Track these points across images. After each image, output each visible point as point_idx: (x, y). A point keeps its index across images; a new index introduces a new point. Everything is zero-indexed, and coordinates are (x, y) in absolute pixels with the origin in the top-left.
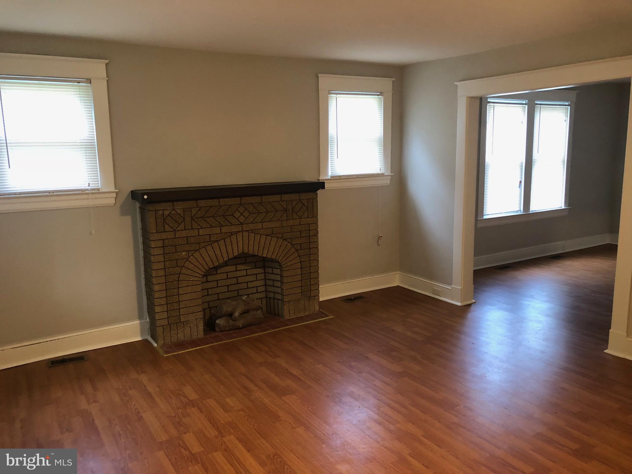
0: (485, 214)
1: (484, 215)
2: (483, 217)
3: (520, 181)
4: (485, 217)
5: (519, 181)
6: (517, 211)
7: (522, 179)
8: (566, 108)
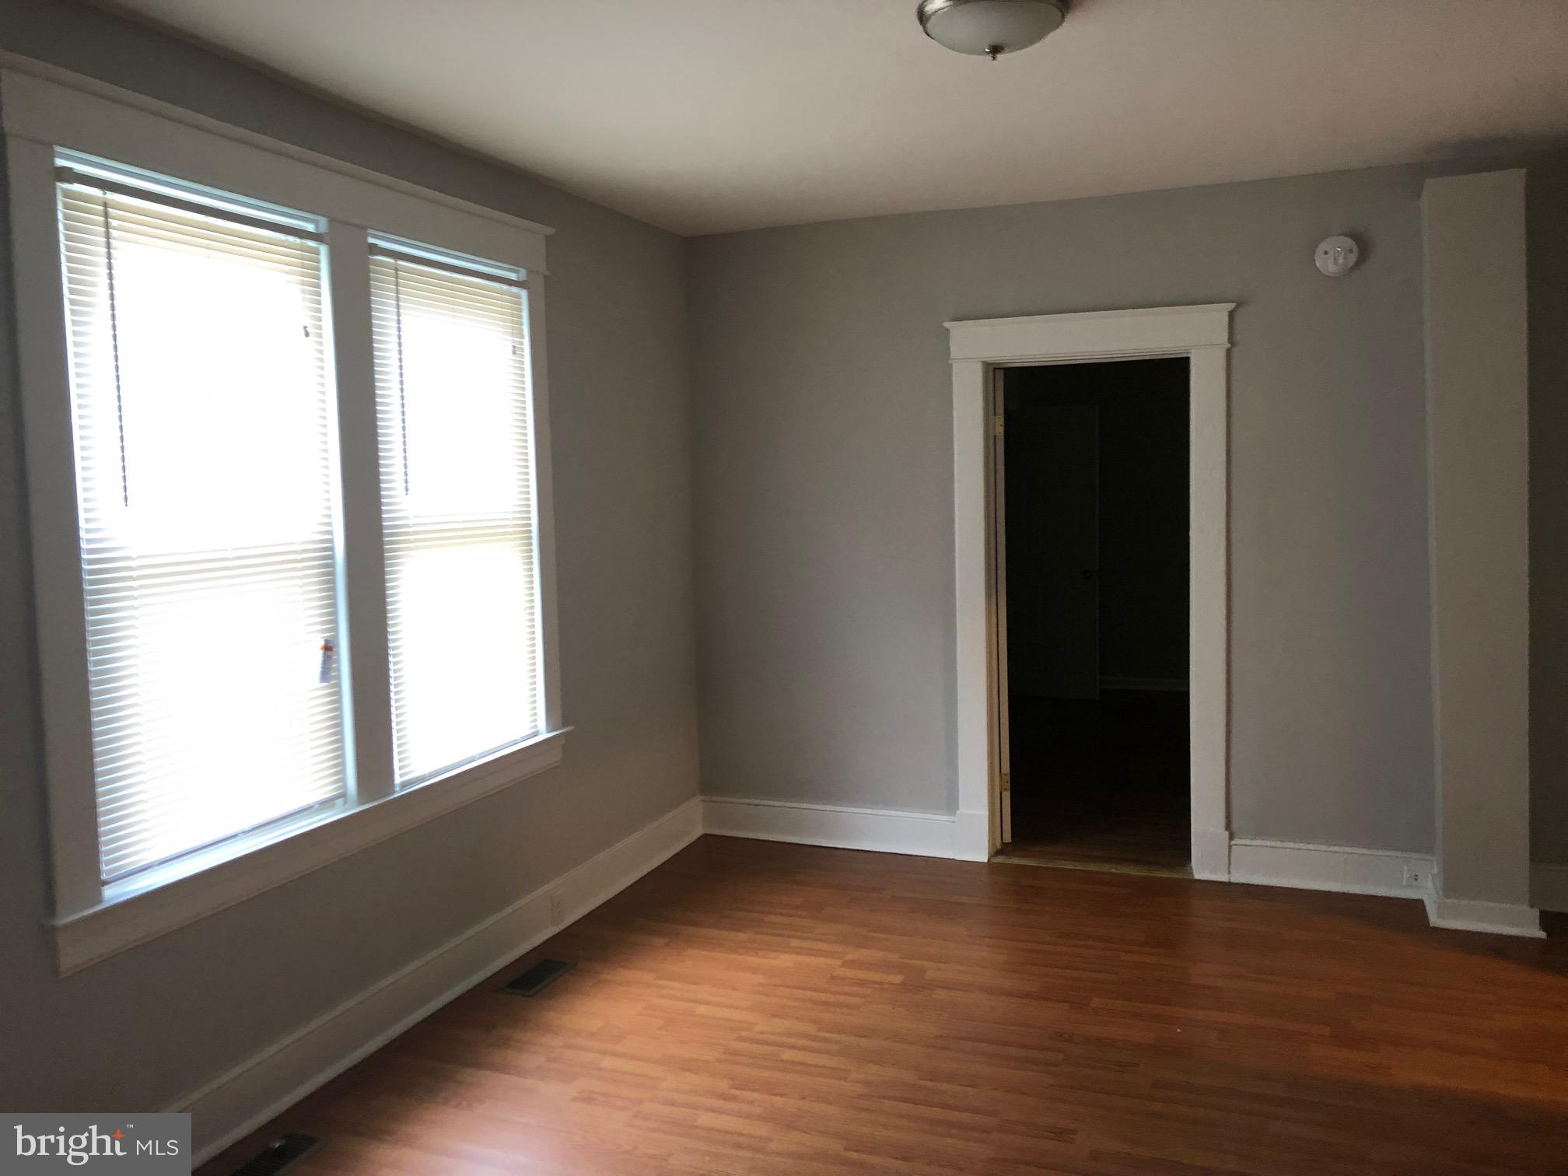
0: (108, 872)
1: (105, 883)
2: (100, 901)
3: (326, 641)
4: (114, 894)
5: (322, 643)
6: (326, 804)
7: (335, 629)
8: (512, 295)
